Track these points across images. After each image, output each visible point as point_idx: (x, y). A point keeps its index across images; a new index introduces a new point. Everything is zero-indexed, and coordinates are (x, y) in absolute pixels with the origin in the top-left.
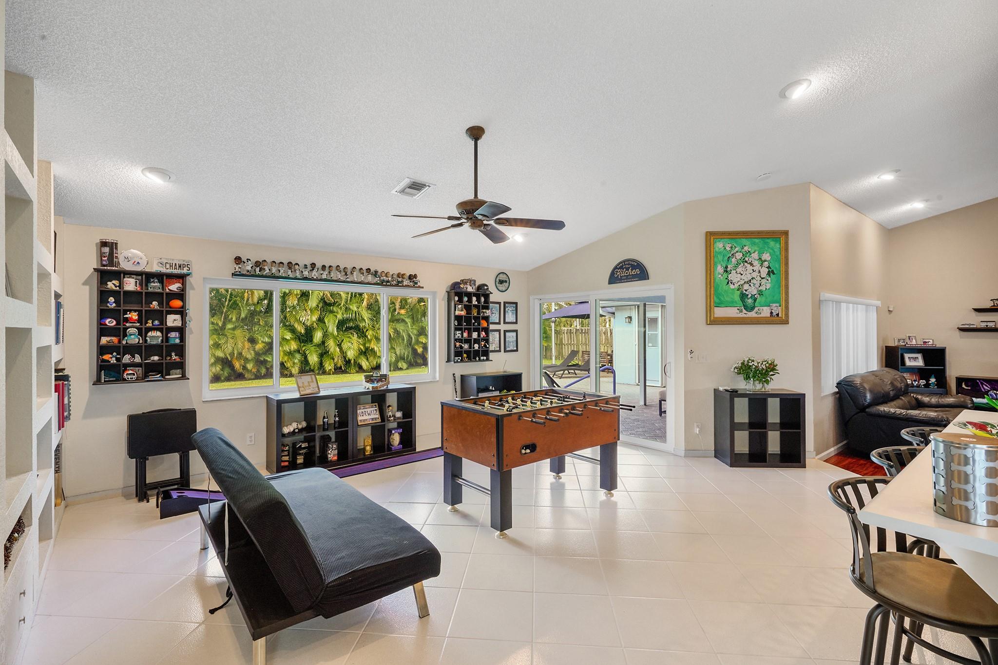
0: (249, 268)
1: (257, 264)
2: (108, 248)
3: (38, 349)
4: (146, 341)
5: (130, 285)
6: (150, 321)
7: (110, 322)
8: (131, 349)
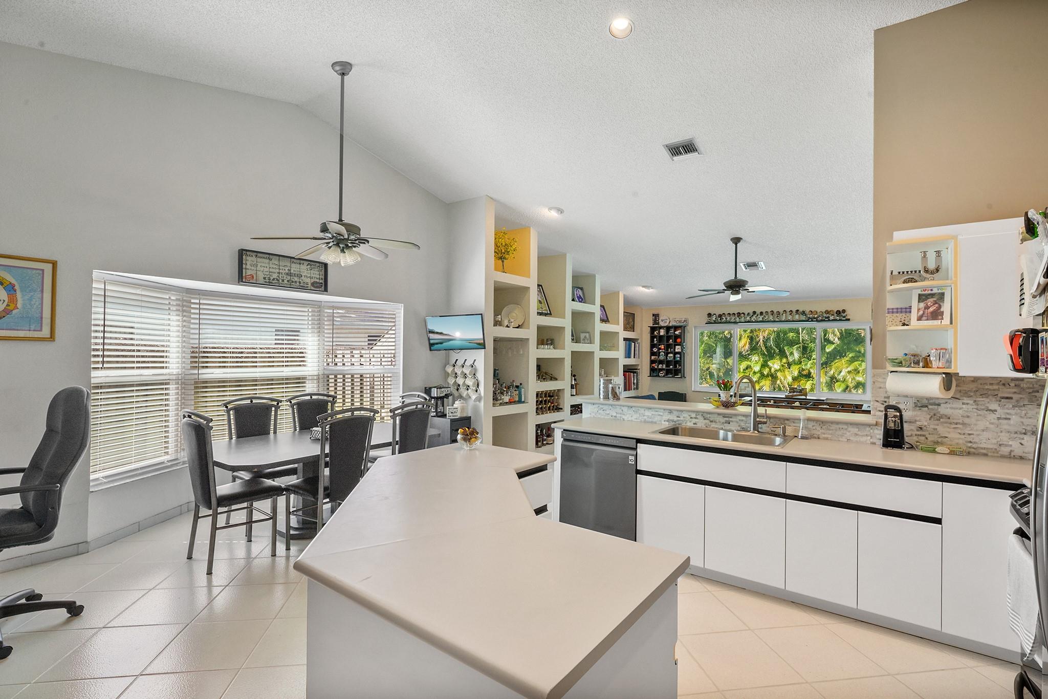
0: (714, 319)
1: (720, 316)
2: (656, 316)
3: (600, 359)
4: (667, 358)
5: (662, 332)
6: (669, 349)
7: (655, 350)
8: (661, 362)
